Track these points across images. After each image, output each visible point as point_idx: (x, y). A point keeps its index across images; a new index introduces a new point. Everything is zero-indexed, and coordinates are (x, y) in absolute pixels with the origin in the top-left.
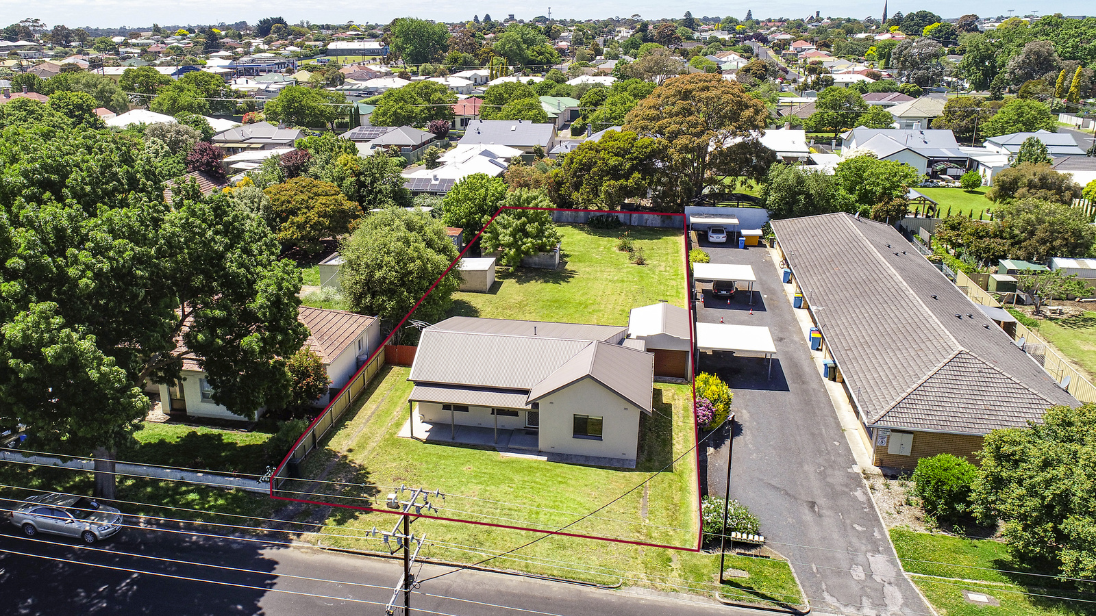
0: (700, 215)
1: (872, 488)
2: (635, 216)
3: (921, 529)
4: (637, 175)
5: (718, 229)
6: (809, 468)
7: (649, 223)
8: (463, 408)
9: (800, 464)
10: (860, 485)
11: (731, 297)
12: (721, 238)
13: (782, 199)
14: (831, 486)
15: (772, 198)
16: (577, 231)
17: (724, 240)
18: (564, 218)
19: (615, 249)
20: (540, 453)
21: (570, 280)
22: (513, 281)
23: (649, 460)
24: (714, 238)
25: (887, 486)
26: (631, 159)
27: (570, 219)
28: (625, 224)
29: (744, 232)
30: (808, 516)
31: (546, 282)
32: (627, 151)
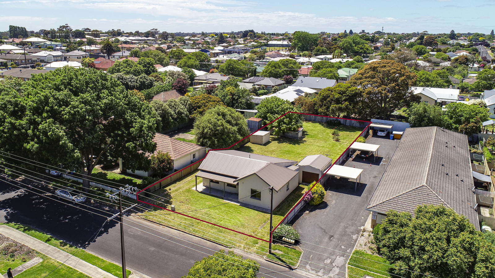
0: (375, 123)
1: (362, 235)
2: (348, 121)
3: (369, 252)
4: (347, 103)
5: (382, 130)
6: (342, 225)
7: (354, 125)
8: (217, 182)
9: (340, 223)
10: (358, 233)
11: (366, 158)
12: (383, 134)
13: (416, 119)
14: (345, 232)
15: (412, 118)
16: (320, 125)
17: (384, 135)
18: (317, 120)
19: (331, 135)
20: (238, 202)
21: (301, 144)
22: (277, 142)
23: (278, 211)
24: (380, 134)
25: (370, 235)
26: (346, 96)
27: (319, 121)
28: (343, 124)
29: (394, 132)
30: (326, 239)
31: (290, 144)
32: (344, 92)
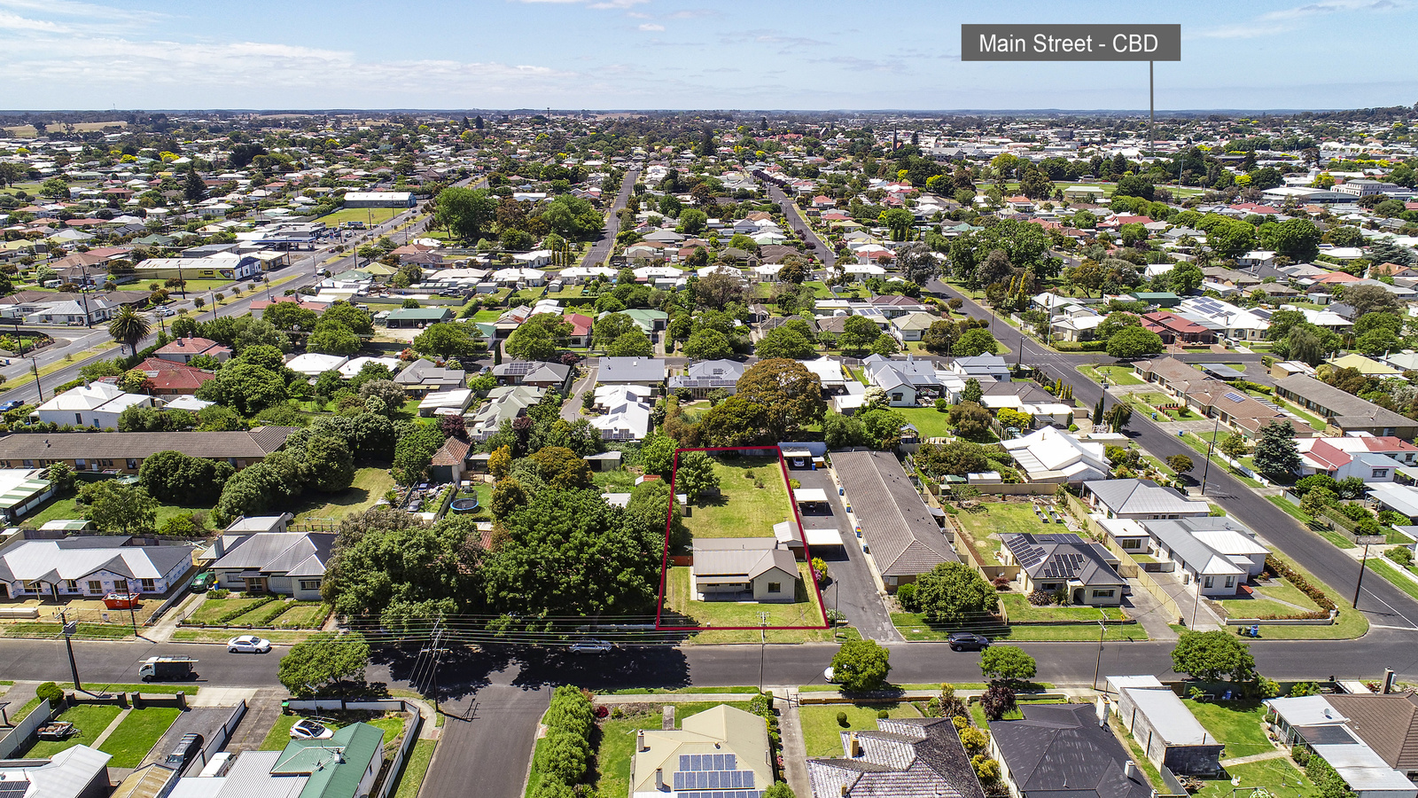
0: (787, 449)
1: (884, 599)
2: (748, 450)
3: (900, 612)
4: (750, 429)
5: (799, 459)
7: (757, 454)
10: (880, 598)
11: (815, 510)
12: (801, 464)
13: (833, 437)
14: (869, 600)
15: (828, 437)
16: (715, 462)
17: (804, 465)
19: (743, 476)
21: (727, 503)
22: (697, 507)
23: (799, 598)
24: (798, 464)
25: (889, 597)
26: (746, 418)
29: (815, 460)
30: (862, 612)
31: (715, 505)
